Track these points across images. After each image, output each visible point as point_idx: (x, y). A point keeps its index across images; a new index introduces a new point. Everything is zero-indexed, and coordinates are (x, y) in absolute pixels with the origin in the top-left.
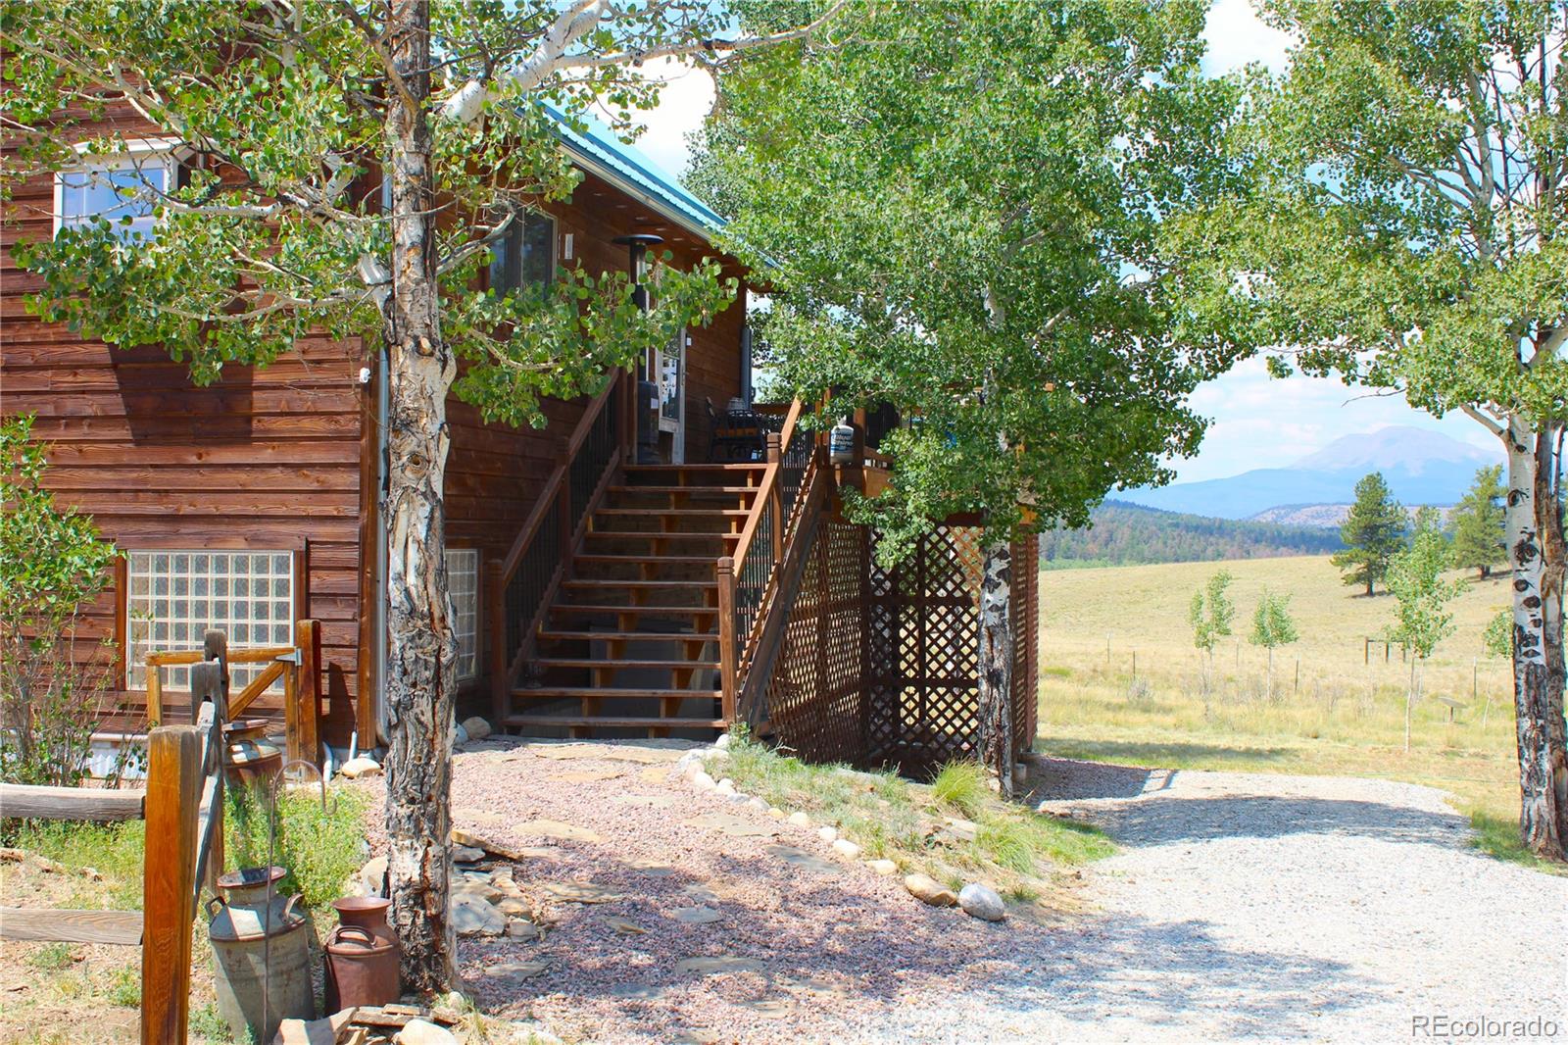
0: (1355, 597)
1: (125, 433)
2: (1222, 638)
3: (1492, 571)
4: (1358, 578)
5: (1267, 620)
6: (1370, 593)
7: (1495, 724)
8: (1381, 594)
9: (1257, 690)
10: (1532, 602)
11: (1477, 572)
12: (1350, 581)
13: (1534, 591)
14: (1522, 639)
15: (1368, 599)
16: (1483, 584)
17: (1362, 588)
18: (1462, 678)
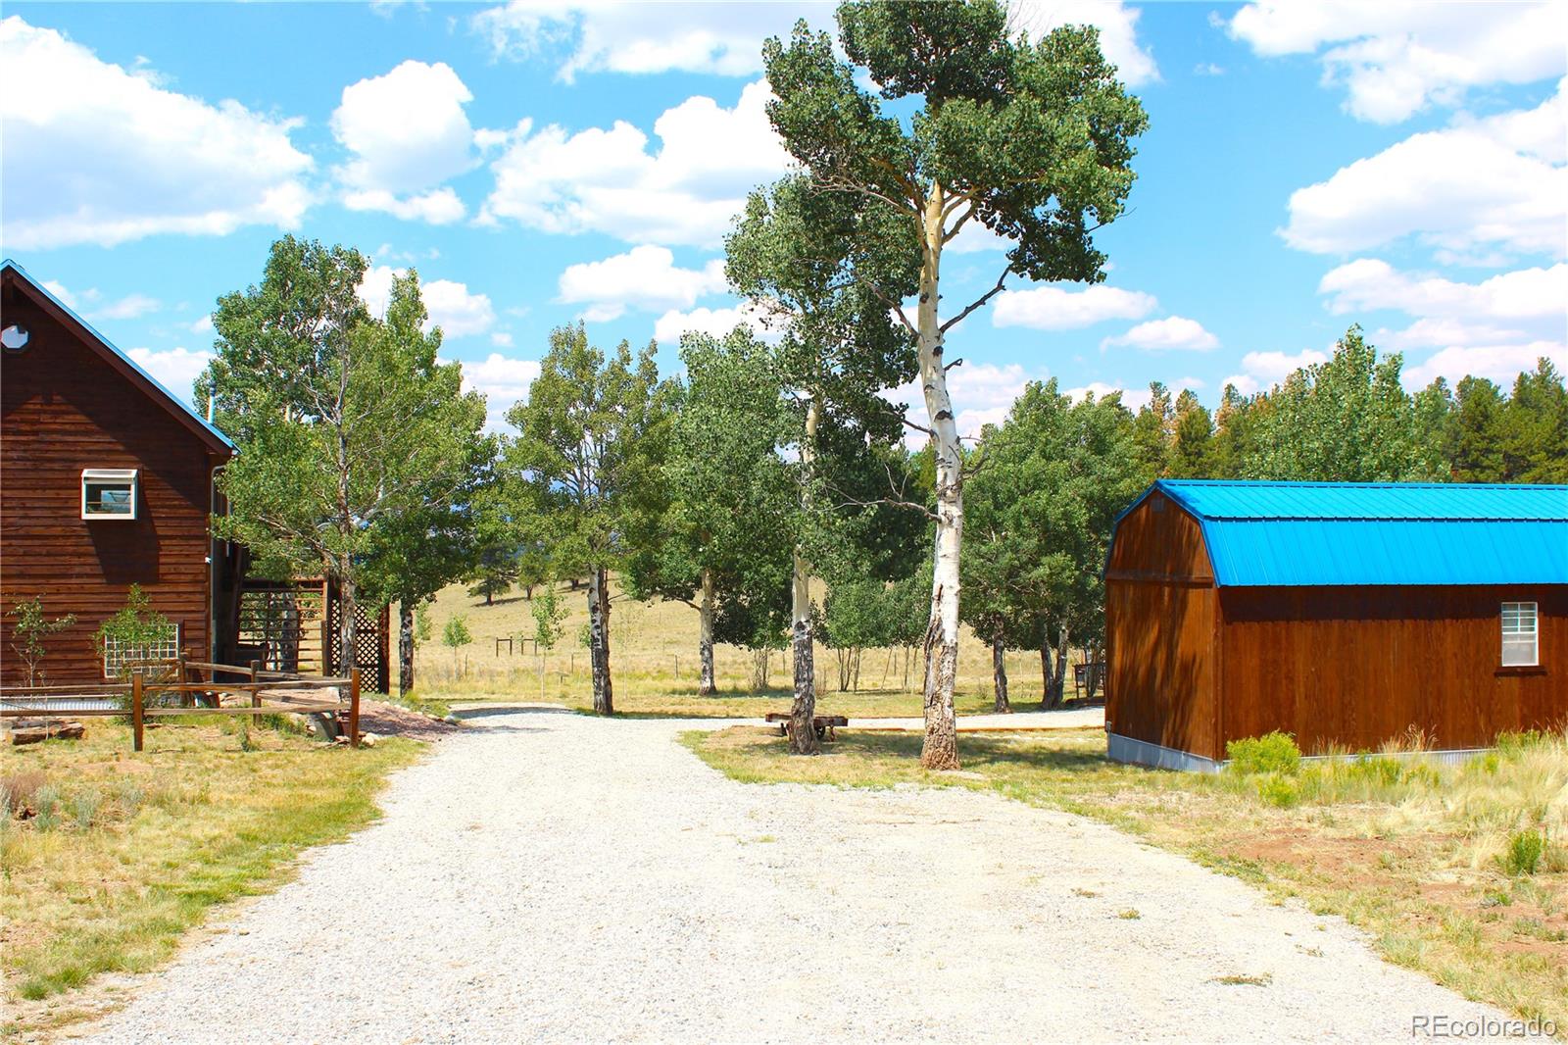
0: (477, 605)
1: (104, 581)
2: (426, 642)
3: (580, 582)
4: (480, 591)
5: (453, 630)
6: (490, 602)
7: (584, 685)
8: (498, 602)
9: (449, 674)
10: (597, 627)
11: (568, 584)
12: (473, 593)
13: (598, 623)
14: (594, 640)
15: (488, 607)
16: (573, 593)
17: (483, 599)
18: (563, 663)
